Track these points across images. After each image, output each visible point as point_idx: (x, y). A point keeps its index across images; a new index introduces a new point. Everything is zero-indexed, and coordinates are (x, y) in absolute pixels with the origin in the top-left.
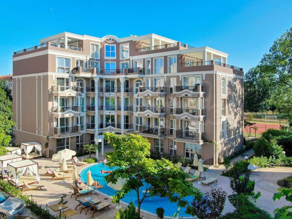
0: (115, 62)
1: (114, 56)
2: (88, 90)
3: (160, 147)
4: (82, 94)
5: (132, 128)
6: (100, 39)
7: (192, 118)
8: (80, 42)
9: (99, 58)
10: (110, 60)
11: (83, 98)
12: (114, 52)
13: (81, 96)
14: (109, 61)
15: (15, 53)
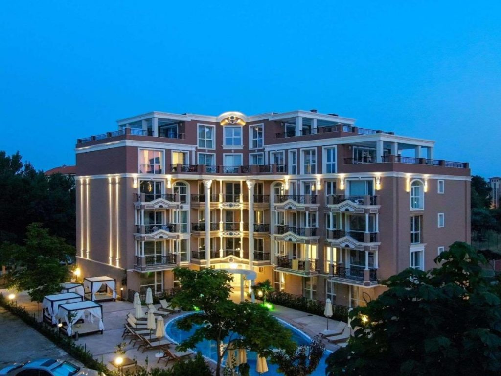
0: (242, 154)
1: (240, 144)
2: (193, 198)
3: (311, 290)
4: (184, 205)
5: (268, 259)
6: (216, 117)
7: (355, 246)
8: (181, 124)
9: (214, 148)
10: (233, 151)
11: (186, 212)
12: (240, 138)
13: (182, 207)
14: (232, 153)
15: (80, 141)
